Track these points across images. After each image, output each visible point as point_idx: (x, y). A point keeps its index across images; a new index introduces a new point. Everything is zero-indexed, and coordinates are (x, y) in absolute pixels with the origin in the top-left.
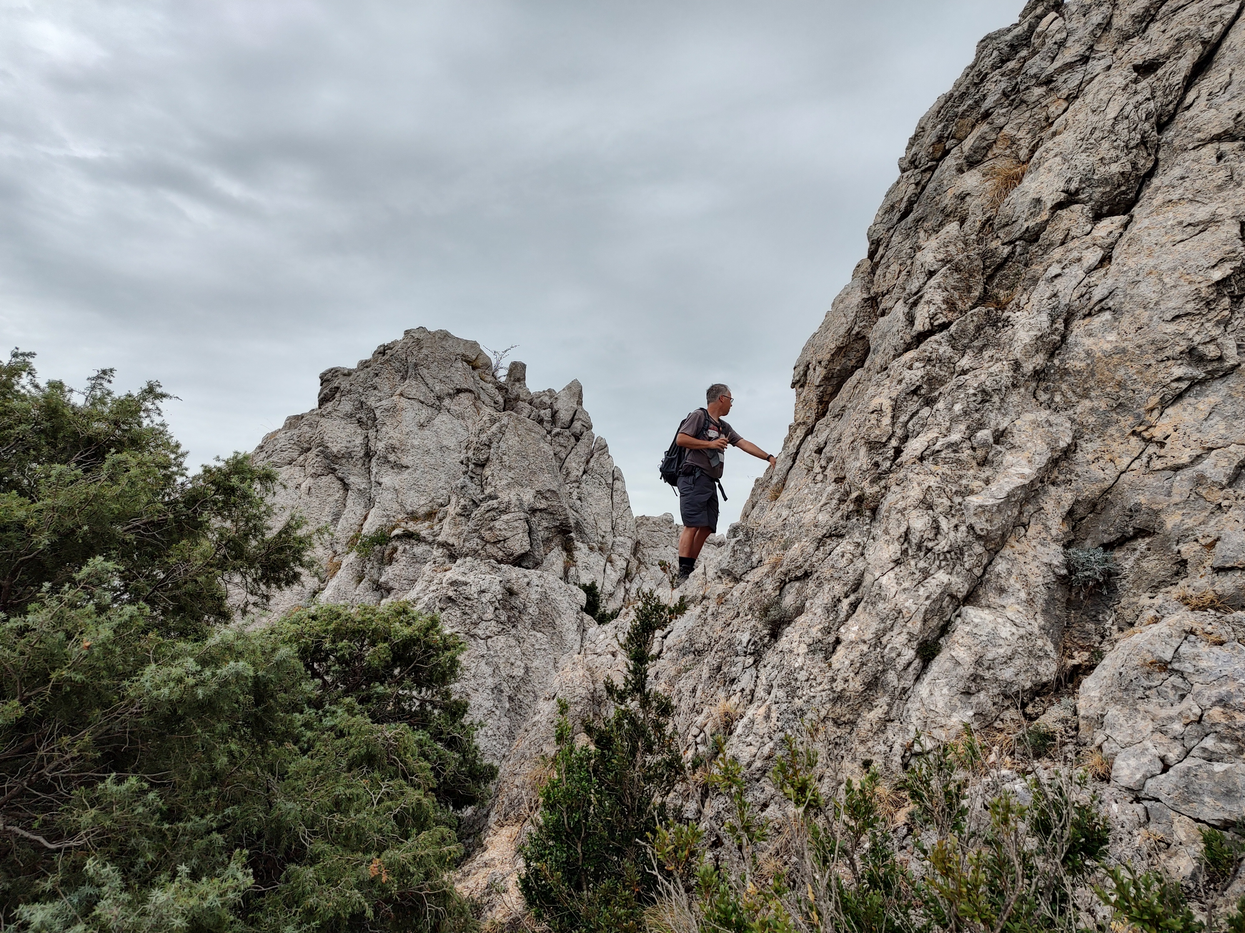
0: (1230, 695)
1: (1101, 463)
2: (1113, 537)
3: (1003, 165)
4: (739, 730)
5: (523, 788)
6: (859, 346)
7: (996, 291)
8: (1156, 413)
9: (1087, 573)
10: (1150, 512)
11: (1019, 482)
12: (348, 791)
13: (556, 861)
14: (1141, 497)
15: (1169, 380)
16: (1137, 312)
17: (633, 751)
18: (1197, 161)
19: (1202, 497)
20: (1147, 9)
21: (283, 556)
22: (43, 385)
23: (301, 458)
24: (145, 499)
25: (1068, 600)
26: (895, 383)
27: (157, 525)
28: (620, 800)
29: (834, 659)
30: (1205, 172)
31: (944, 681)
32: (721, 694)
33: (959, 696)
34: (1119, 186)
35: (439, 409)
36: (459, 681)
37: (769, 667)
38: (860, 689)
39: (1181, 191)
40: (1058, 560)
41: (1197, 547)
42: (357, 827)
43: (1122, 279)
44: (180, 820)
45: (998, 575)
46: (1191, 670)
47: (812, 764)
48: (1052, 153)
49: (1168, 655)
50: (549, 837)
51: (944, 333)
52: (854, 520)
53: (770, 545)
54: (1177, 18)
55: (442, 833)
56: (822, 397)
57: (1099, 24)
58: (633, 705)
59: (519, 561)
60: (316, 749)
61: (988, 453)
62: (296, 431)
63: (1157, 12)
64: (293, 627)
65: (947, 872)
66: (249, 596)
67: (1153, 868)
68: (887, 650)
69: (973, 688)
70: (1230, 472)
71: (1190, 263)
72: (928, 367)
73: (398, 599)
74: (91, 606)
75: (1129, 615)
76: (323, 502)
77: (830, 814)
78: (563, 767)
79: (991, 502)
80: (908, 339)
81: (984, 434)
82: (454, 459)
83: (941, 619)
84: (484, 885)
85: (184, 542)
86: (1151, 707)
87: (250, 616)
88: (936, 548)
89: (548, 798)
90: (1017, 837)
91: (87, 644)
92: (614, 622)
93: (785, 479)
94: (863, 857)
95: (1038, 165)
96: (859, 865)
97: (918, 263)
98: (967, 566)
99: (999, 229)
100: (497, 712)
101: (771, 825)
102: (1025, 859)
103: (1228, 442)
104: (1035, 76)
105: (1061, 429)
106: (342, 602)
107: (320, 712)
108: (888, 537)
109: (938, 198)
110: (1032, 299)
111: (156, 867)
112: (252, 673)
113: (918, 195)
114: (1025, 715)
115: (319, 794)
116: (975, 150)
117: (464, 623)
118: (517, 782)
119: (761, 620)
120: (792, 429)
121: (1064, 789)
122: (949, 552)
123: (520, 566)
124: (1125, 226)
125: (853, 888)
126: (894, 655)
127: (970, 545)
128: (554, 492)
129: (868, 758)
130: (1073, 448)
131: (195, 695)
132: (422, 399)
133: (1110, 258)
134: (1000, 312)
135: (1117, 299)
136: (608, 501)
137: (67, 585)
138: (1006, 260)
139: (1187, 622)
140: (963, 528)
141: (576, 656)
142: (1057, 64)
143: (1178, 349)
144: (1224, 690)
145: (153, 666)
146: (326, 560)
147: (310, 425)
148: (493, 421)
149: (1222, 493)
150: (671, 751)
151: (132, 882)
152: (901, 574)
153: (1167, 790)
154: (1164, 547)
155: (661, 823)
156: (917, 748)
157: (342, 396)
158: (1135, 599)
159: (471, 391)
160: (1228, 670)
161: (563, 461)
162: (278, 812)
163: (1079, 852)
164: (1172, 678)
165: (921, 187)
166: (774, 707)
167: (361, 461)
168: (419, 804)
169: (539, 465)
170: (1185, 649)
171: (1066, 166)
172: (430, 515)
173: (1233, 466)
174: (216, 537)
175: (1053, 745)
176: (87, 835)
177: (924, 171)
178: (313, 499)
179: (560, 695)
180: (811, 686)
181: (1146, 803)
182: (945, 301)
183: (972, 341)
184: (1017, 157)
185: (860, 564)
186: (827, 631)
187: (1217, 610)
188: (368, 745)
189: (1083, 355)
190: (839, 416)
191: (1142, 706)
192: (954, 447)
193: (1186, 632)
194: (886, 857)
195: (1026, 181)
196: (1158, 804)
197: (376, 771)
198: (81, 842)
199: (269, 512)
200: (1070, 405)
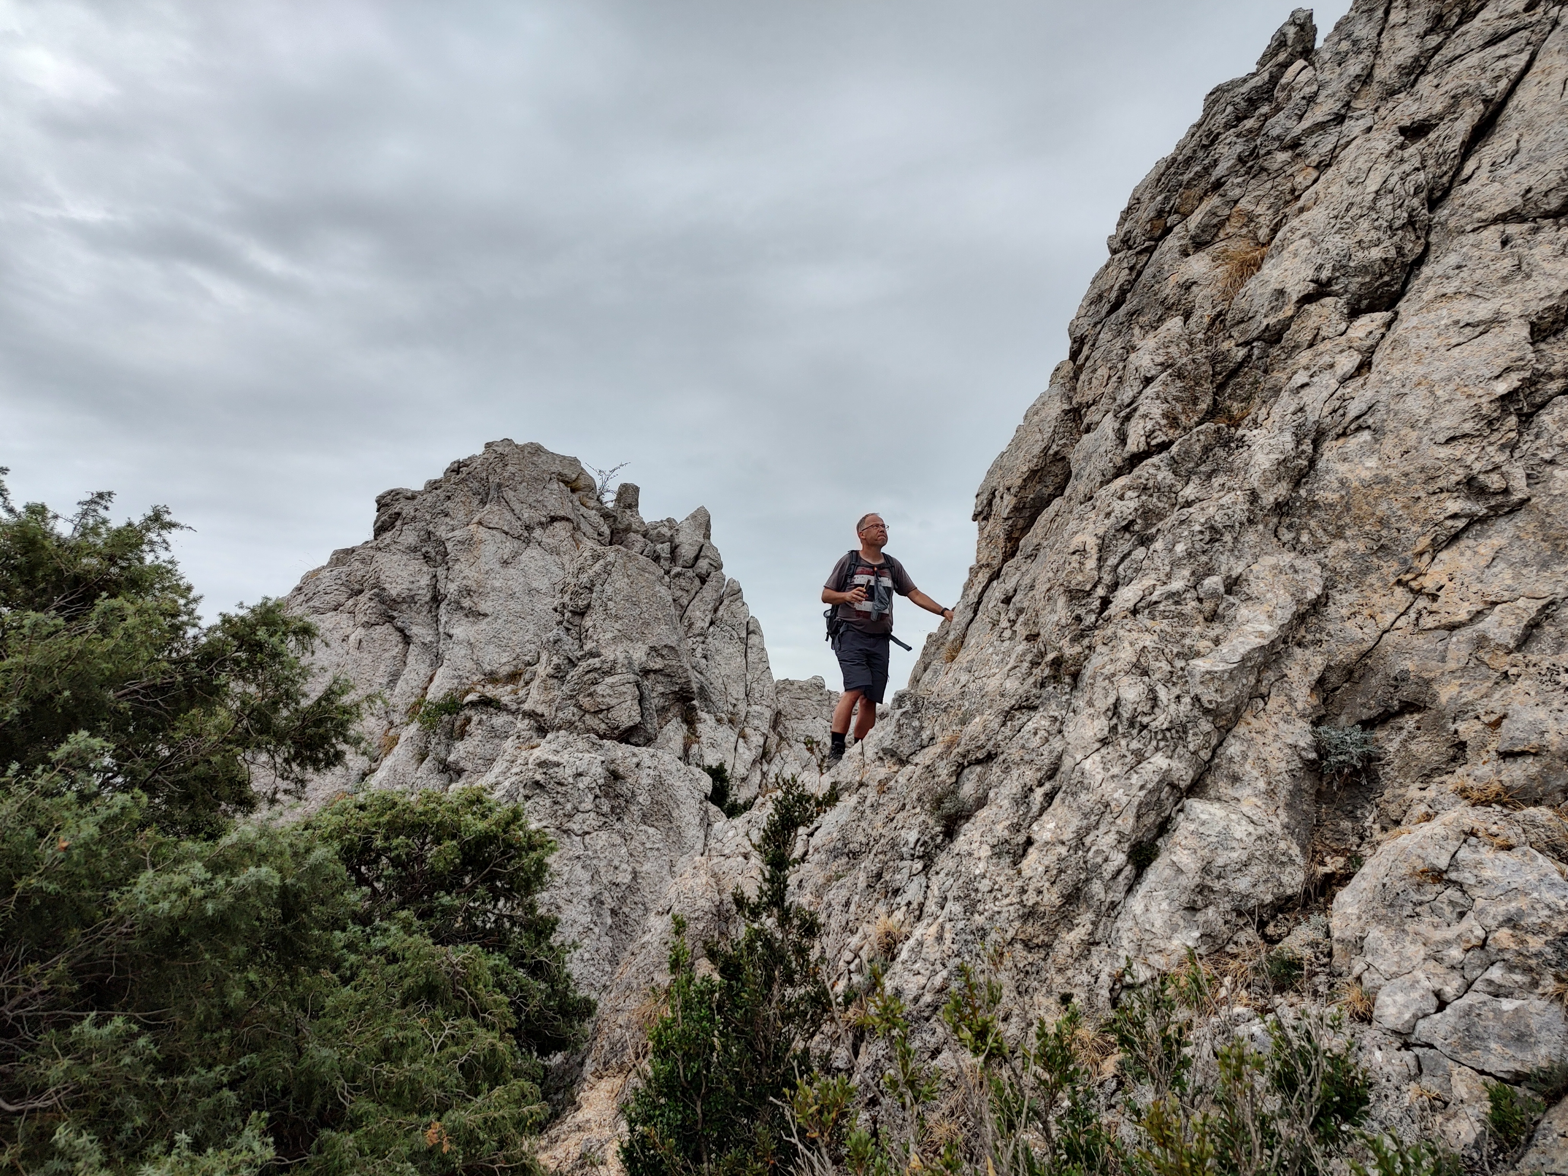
0: (1521, 913)
1: (1359, 619)
2: (1374, 713)
3: (1239, 247)
4: (904, 955)
5: (628, 1028)
6: (1057, 469)
7: (1228, 403)
8: (1426, 558)
9: (1342, 758)
10: (1421, 683)
11: (1258, 642)
12: (400, 1034)
13: (668, 1124)
14: (1408, 662)
15: (1442, 517)
16: (1403, 433)
17: (769, 982)
18: (1477, 246)
19: (1483, 663)
20: (1416, 59)
21: (321, 730)
22: (19, 508)
23: (350, 602)
24: (144, 655)
25: (1318, 791)
26: (1102, 516)
27: (161, 690)
28: (750, 1046)
29: (1024, 864)
30: (1486, 260)
31: (1163, 893)
32: (881, 909)
33: (1181, 912)
34: (1382, 275)
35: (528, 542)
36: (547, 890)
37: (942, 874)
38: (1058, 903)
39: (1457, 283)
40: (1305, 740)
41: (1479, 726)
42: (412, 1081)
43: (1384, 391)
44: (181, 1072)
45: (1231, 760)
46: (1472, 881)
47: (995, 1000)
48: (1299, 234)
49: (1443, 862)
50: (660, 1093)
51: (1164, 454)
52: (1050, 689)
53: (944, 718)
54: (1453, 70)
55: (521, 1088)
56: (1011, 532)
57: (1358, 76)
58: (769, 922)
59: (626, 736)
60: (361, 978)
61: (1217, 606)
62: (345, 569)
63: (1429, 62)
64: (335, 819)
65: (1165, 1142)
66: (279, 780)
67: (1427, 1133)
68: (1090, 854)
69: (1200, 903)
70: (1518, 632)
71: (1468, 372)
72: (1144, 498)
73: (471, 784)
74: (71, 796)
75: (1394, 810)
76: (377, 659)
77: (1018, 1063)
78: (679, 1002)
79: (1221, 667)
80: (1119, 461)
81: (1213, 582)
82: (546, 604)
83: (1158, 815)
84: (577, 1155)
85: (194, 711)
86: (1423, 928)
87: (277, 808)
88: (1153, 725)
89: (659, 1042)
90: (1253, 1096)
91: (65, 844)
92: (746, 815)
93: (964, 636)
94: (1059, 1121)
95: (1281, 248)
96: (1054, 1130)
97: (1132, 367)
98: (1191, 747)
99: (1232, 326)
100: (596, 930)
101: (943, 1077)
102: (1264, 1122)
103: (1515, 594)
104: (1278, 138)
105: (1309, 576)
106: (399, 787)
107: (368, 930)
108: (1092, 710)
109: (1157, 286)
110: (1272, 415)
111: (147, 1134)
112: (277, 882)
113: (1132, 283)
114: (1264, 936)
115: (364, 1037)
116: (1204, 228)
117: (554, 815)
118: (620, 1021)
119: (932, 814)
120: (974, 572)
121: (1313, 1033)
122: (1168, 730)
123: (628, 742)
124: (1388, 325)
125: (1046, 1160)
126: (1099, 860)
127: (1195, 721)
128: (672, 648)
129: (1068, 991)
130: (1323, 600)
131: (203, 911)
132: (506, 528)
133: (1370, 364)
134: (1233, 430)
135: (1378, 415)
136: (740, 660)
137: (41, 767)
138: (1241, 365)
139: (1467, 821)
140: (1187, 700)
141: (698, 858)
142: (1306, 123)
143: (1454, 479)
144: (1513, 906)
145: (150, 873)
146: (378, 732)
147: (363, 560)
148: (596, 558)
149: (1508, 659)
150: (817, 982)
151: (115, 1154)
152: (1109, 757)
153: (1443, 1033)
154: (1438, 725)
155: (801, 1077)
156: (1128, 979)
157: (403, 524)
158: (1402, 791)
159: (568, 520)
160: (1518, 882)
161: (684, 609)
162: (309, 1061)
163: (1332, 1114)
164: (1448, 892)
165: (1136, 272)
166: (948, 926)
167: (427, 607)
168: (493, 1050)
169: (654, 613)
170: (1464, 854)
171: (1315, 250)
172: (513, 677)
173: (1522, 625)
174: (236, 705)
175: (1301, 976)
176: (57, 1092)
177: (1140, 253)
178: (365, 655)
179: (676, 909)
180: (996, 899)
181: (1418, 1050)
182: (1165, 416)
183: (1198, 465)
184: (1255, 238)
185: (1057, 744)
186: (1016, 828)
187: (1504, 805)
188: (428, 974)
189: (1336, 485)
190: (1032, 556)
191: (1411, 926)
192: (1176, 597)
193: (1465, 833)
194: (1089, 1120)
195: (1266, 268)
196: (1432, 1052)
197: (438, 1007)
198: (49, 1103)
199: (305, 673)
200: (1319, 547)
